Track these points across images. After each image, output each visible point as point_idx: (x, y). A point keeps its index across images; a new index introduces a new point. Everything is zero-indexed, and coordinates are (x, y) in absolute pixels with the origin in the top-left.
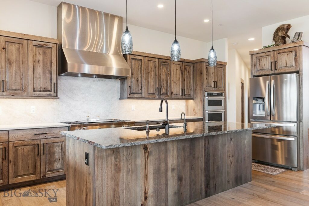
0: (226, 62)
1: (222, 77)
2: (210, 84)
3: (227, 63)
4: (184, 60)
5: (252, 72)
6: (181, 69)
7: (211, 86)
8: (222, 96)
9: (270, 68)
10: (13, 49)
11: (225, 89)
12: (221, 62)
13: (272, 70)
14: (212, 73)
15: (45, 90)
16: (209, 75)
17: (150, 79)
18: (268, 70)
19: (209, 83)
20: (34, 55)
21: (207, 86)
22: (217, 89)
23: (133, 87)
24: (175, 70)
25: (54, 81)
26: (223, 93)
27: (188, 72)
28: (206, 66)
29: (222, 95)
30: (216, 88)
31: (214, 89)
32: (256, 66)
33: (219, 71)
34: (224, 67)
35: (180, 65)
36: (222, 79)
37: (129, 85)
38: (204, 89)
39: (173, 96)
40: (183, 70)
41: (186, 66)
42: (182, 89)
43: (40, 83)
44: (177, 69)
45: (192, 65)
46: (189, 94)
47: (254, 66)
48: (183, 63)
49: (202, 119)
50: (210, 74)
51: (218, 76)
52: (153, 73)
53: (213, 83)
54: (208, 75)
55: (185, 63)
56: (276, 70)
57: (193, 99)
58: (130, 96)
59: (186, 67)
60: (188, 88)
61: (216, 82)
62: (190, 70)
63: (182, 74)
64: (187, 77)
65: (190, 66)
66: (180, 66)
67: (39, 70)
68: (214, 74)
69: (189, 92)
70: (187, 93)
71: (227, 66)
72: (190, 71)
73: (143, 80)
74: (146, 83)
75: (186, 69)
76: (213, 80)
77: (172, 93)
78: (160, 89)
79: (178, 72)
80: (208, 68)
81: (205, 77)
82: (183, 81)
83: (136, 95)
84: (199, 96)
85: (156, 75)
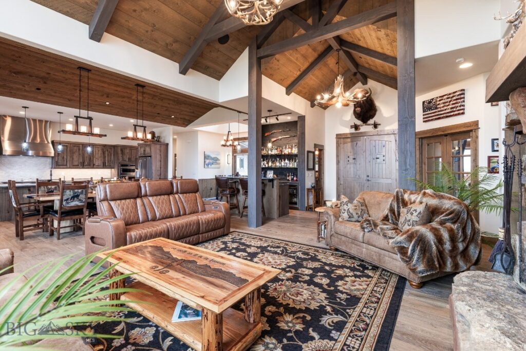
2: (124, 159)
6: (103, 150)
14: (127, 153)
17: (75, 157)
23: (60, 161)
27: (109, 152)
28: (121, 149)
31: (128, 162)
35: (102, 148)
37: (56, 160)
39: (95, 167)
40: (105, 151)
44: (99, 150)
50: (125, 153)
52: (77, 153)
57: (114, 168)
58: (58, 167)
64: (108, 155)
65: (111, 148)
70: (108, 165)
72: (111, 151)
73: (69, 157)
74: (71, 159)
75: (107, 150)
76: (128, 157)
77: (94, 165)
78: (84, 163)
79: (100, 152)
80: (124, 150)
81: (120, 155)
82: (104, 157)
83: (61, 167)
84: (116, 166)
85: (79, 154)
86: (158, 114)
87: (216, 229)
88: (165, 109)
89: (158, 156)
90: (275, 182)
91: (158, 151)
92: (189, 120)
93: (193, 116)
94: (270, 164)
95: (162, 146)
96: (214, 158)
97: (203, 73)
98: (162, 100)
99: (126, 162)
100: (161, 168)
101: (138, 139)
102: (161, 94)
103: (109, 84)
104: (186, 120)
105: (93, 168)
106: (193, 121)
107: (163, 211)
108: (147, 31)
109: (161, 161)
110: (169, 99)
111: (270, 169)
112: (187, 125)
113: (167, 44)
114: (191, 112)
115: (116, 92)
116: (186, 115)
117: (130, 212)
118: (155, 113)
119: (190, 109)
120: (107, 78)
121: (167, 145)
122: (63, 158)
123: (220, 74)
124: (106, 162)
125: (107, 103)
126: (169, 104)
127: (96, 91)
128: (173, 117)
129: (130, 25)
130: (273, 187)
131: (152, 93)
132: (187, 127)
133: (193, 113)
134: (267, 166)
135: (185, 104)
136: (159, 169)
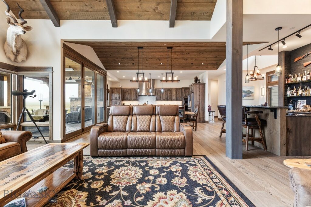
10: (129, 91)
15: (135, 99)
20: (133, 92)
23: (158, 98)
25: (137, 97)
43: (135, 98)
67: (134, 95)
73: (161, 95)
77: (172, 99)
78: (167, 98)
79: (175, 92)
80: (185, 90)
81: (184, 93)
82: (177, 95)
83: (159, 100)
84: (182, 100)
85: (166, 94)
86: (192, 64)
87: (176, 149)
88: (194, 59)
89: (198, 92)
90: (279, 112)
91: (198, 89)
92: (217, 64)
93: (217, 60)
94: (300, 92)
95: (201, 85)
96: (247, 91)
97: (192, 20)
98: (189, 54)
99: (187, 97)
100: (200, 100)
101: (168, 81)
102: (186, 50)
103: (156, 52)
104: (213, 64)
105: (171, 101)
106: (220, 64)
107: (142, 126)
108: (138, 7)
109: (200, 95)
110: (193, 52)
111: (302, 98)
112: (217, 68)
113: (154, 9)
114: (215, 58)
115: (161, 56)
116: (212, 61)
117: (121, 123)
118: (189, 64)
119: (212, 55)
120: (152, 49)
121: (204, 84)
122: (159, 96)
123: (209, 14)
124: (178, 97)
125: (162, 64)
126: (195, 55)
127: (153, 58)
128: (203, 64)
129: (128, 8)
130: (275, 117)
131: (179, 50)
132: (218, 70)
133: (216, 57)
134: (295, 94)
135: (206, 52)
136: (199, 101)
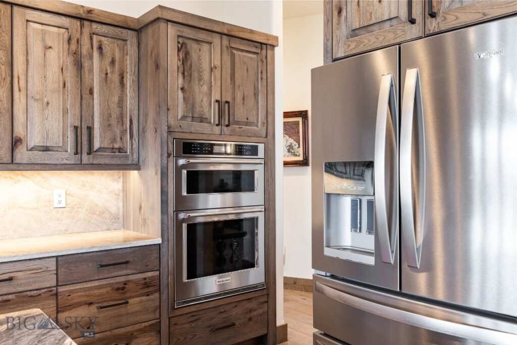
0: (274, 34)
1: (256, 88)
2: (198, 109)
3: (276, 38)
4: (90, 11)
5: (329, 43)
6: (73, 47)
7: (202, 119)
8: (257, 155)
9: (404, 14)
11: (270, 132)
12: (252, 32)
13: (412, 21)
14: (212, 70)
16: (195, 74)
18: (394, 22)
19: (193, 107)
21: (184, 118)
22: (233, 131)
24: (36, 49)
26: (261, 147)
27: (113, 62)
28: (181, 40)
29: (254, 151)
30: (227, 126)
31: (217, 130)
32: (344, 13)
33: (245, 63)
34: (264, 52)
35: (67, 29)
36: (256, 95)
38: (169, 127)
40: (85, 50)
41: (103, 39)
42: (76, 128)
44: (49, 43)
45: (130, 36)
46: (117, 146)
47: (335, 13)
48: (86, 23)
49: (159, 245)
50: (200, 72)
51: (237, 82)
53: (215, 108)
54: (190, 75)
55: (95, 26)
56: (433, 15)
57: (137, 166)
59: (100, 41)
60: (110, 125)
61: (227, 102)
62: (124, 53)
63: (79, 66)
64: (106, 79)
65: (126, 40)
66: (66, 36)
68: (217, 73)
69: (114, 140)
70: (105, 145)
71: (276, 48)
72: (122, 60)
75: (100, 48)
76: (216, 96)
80: (193, 47)
81: (175, 81)
84: (152, 155)
99: (204, 128)
124: (97, 125)
